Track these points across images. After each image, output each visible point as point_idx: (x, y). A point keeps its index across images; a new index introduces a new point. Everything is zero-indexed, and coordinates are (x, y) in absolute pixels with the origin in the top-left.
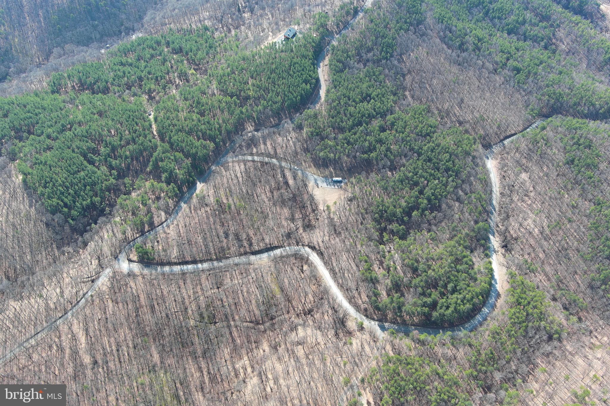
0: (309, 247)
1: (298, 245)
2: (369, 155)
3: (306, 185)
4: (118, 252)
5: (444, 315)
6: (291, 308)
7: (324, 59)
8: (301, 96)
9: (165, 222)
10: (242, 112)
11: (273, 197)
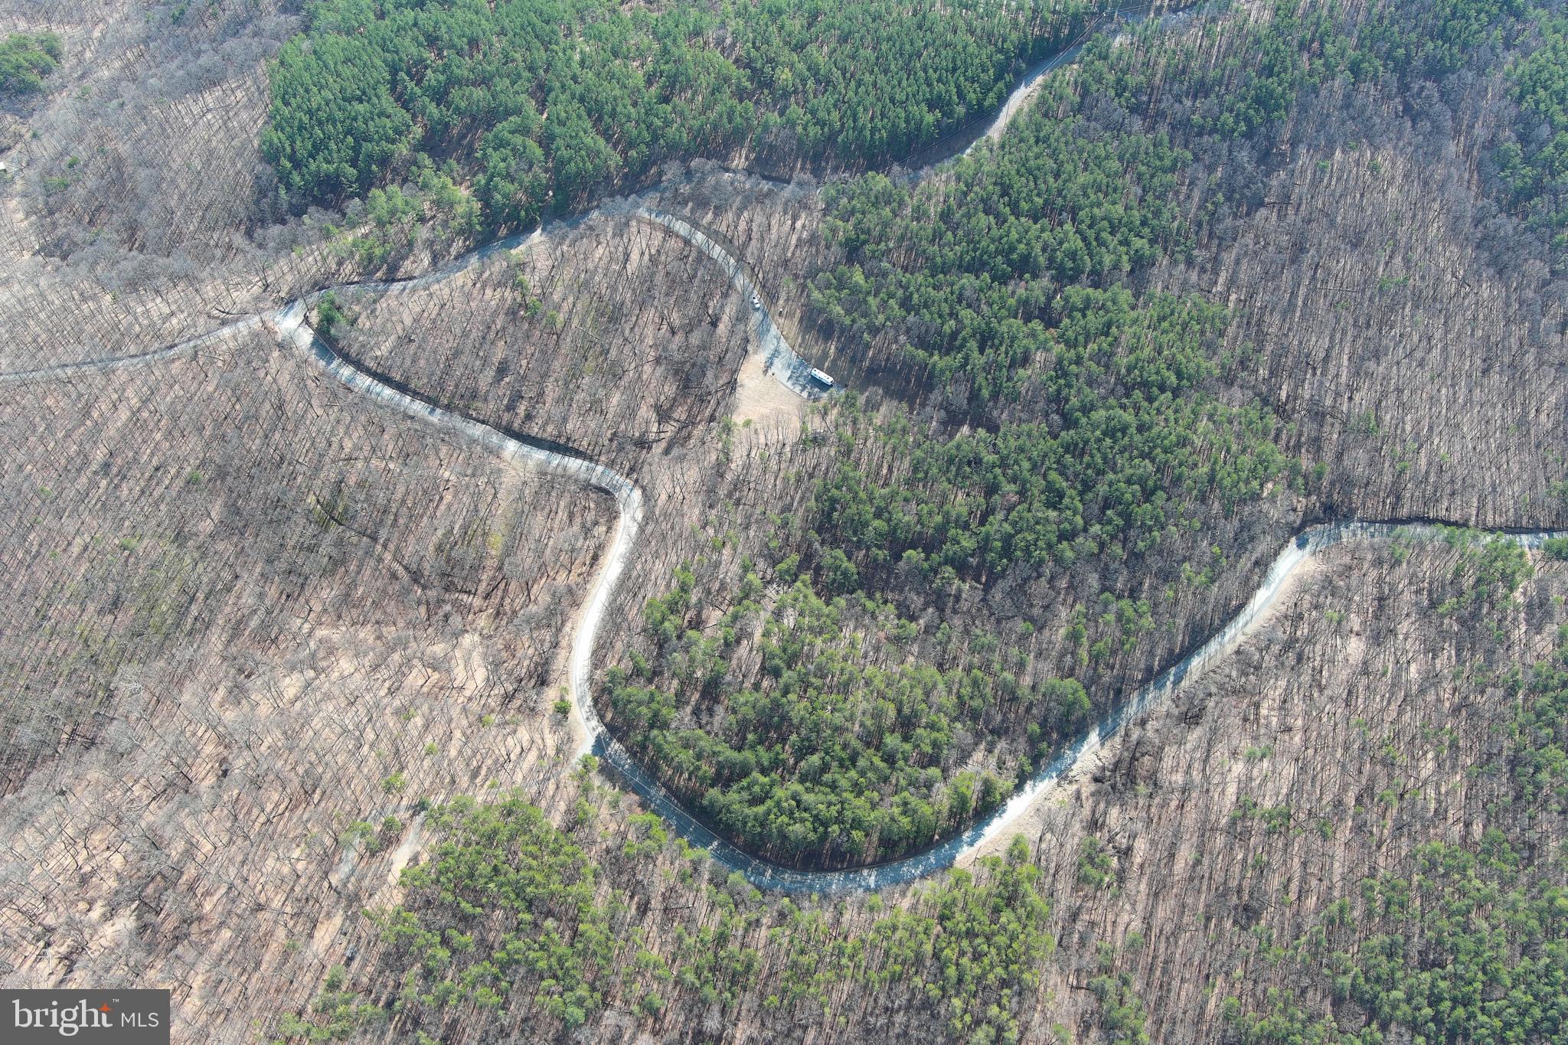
1: (626, 475)
2: (931, 357)
3: (743, 354)
4: (303, 293)
6: (500, 593)
7: (1061, 68)
10: (730, 113)
11: (667, 343)
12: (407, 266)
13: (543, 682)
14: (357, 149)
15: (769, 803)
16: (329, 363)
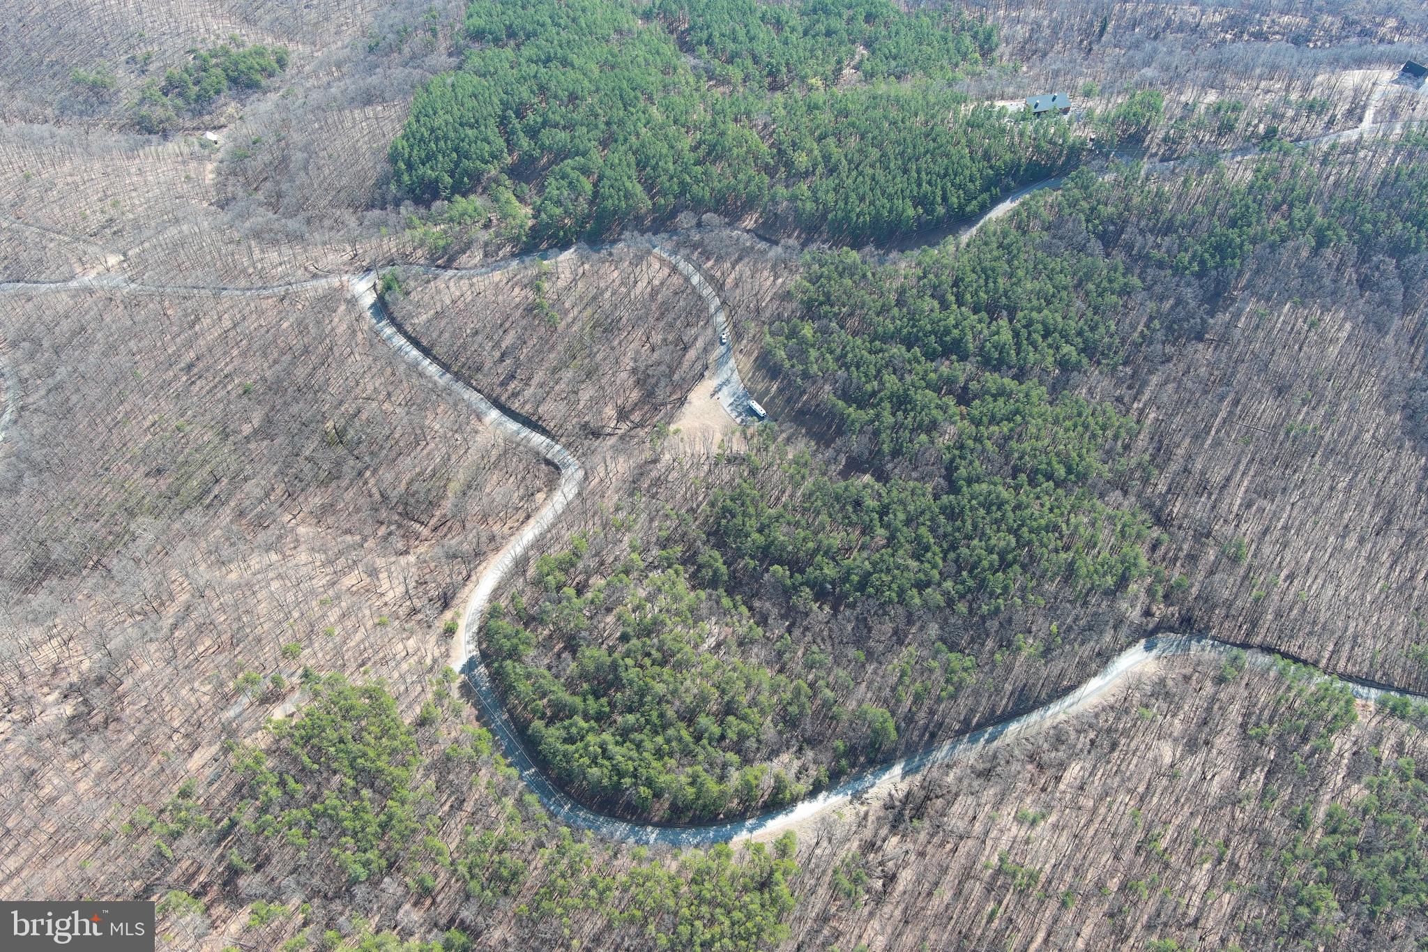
0: (583, 473)
2: (846, 408)
3: (700, 378)
4: (379, 266)
9: (466, 269)
12: (463, 259)
13: (446, 605)
14: (457, 164)
15: (579, 745)
16: (378, 322)
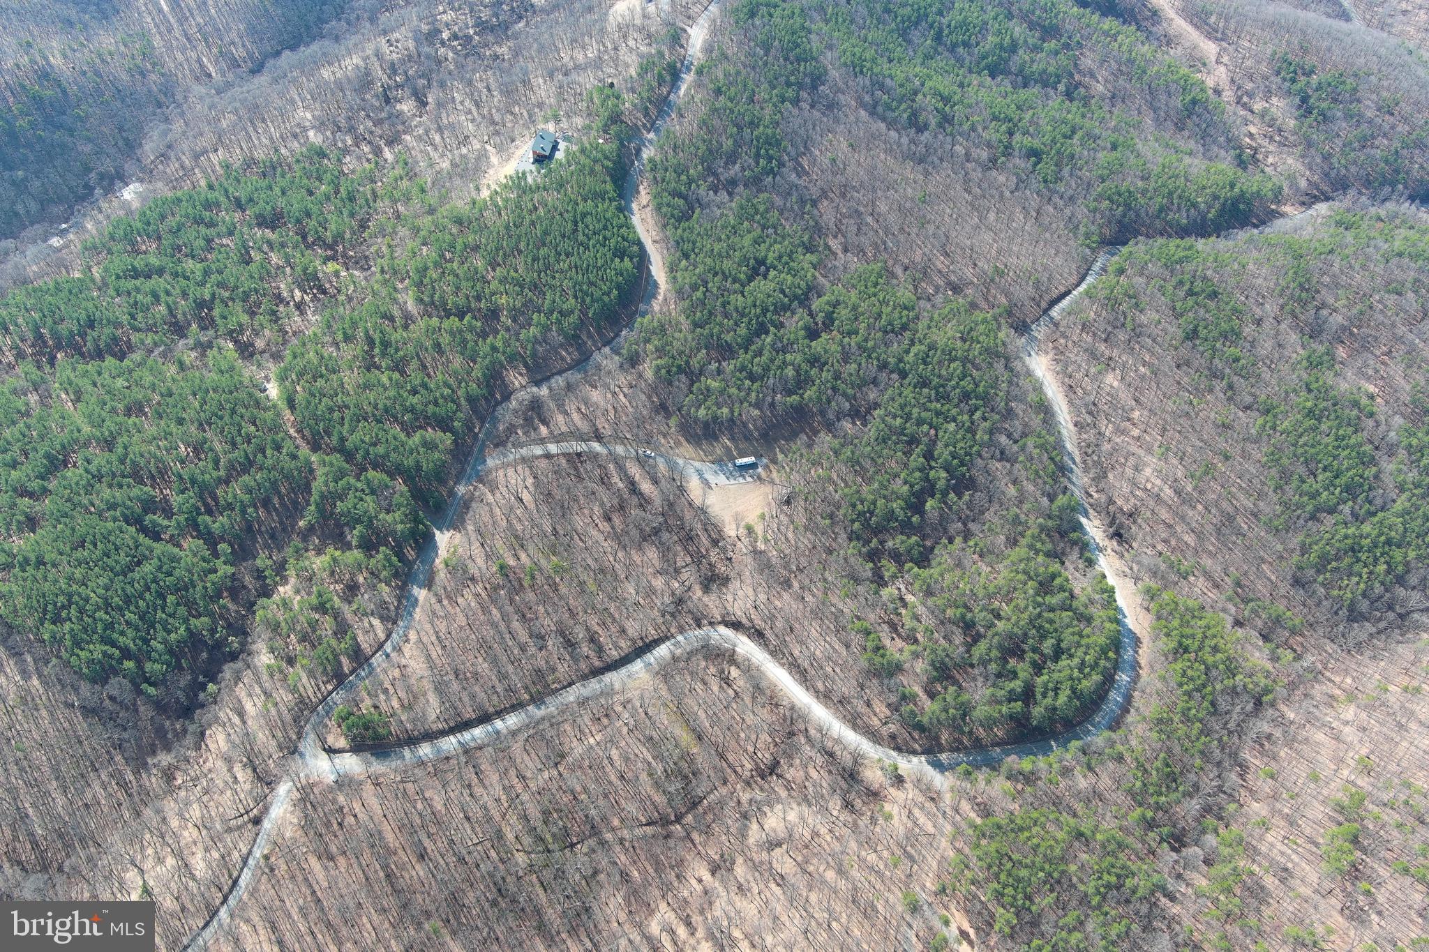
0: (726, 626)
1: (699, 626)
2: (801, 396)
3: (682, 489)
4: (294, 737)
5: (1055, 709)
6: (729, 770)
7: (638, 192)
8: (618, 287)
9: (386, 641)
10: (494, 349)
11: (613, 528)
